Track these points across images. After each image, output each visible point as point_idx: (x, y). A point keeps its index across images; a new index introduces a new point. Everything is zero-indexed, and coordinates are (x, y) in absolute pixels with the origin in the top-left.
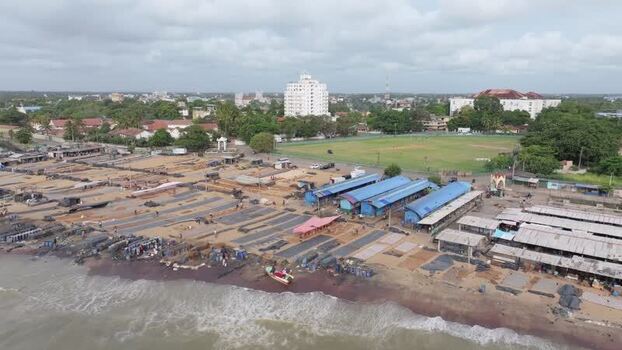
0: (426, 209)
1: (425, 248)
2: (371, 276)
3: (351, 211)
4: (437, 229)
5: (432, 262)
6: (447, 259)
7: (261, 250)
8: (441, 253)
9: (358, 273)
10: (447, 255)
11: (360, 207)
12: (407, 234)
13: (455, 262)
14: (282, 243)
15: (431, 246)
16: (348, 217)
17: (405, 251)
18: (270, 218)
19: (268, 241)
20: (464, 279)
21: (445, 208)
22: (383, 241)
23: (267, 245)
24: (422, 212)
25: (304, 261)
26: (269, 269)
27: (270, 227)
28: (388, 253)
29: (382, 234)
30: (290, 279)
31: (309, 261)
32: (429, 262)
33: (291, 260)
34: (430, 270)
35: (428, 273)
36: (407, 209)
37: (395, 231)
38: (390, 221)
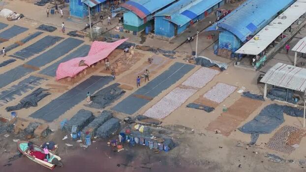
0: (251, 26)
1: (247, 94)
2: (170, 148)
3: (140, 28)
4: (264, 59)
5: (255, 119)
6: (275, 113)
7: (9, 109)
8: (268, 102)
9: (151, 146)
10: (276, 106)
11: (152, 22)
12: (222, 69)
13: (286, 116)
14: (39, 95)
15: (255, 91)
16: (136, 40)
17: (217, 100)
18: (17, 45)
19: (17, 91)
20: (295, 146)
21: (277, 20)
22: (187, 83)
23: (17, 100)
24: (244, 33)
25: (74, 129)
26: (24, 146)
27: (19, 63)
28: (193, 106)
29: (186, 69)
30: (55, 161)
31: (81, 128)
32: (250, 118)
33: (54, 127)
34: (252, 133)
35: (247, 138)
36: (222, 29)
37: (204, 64)
38: (197, 45)
